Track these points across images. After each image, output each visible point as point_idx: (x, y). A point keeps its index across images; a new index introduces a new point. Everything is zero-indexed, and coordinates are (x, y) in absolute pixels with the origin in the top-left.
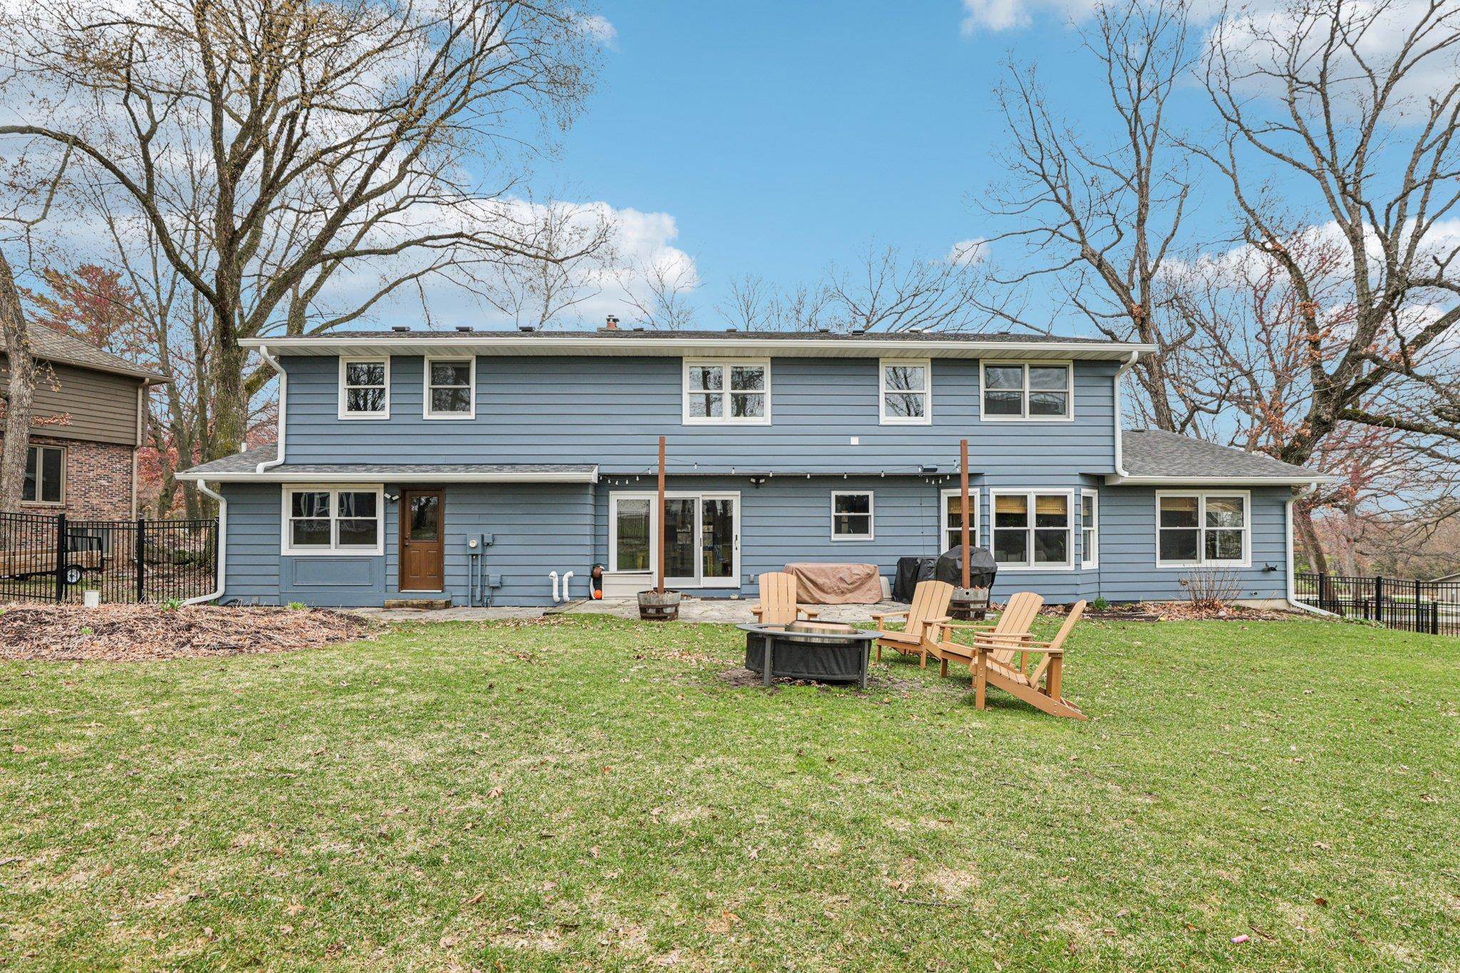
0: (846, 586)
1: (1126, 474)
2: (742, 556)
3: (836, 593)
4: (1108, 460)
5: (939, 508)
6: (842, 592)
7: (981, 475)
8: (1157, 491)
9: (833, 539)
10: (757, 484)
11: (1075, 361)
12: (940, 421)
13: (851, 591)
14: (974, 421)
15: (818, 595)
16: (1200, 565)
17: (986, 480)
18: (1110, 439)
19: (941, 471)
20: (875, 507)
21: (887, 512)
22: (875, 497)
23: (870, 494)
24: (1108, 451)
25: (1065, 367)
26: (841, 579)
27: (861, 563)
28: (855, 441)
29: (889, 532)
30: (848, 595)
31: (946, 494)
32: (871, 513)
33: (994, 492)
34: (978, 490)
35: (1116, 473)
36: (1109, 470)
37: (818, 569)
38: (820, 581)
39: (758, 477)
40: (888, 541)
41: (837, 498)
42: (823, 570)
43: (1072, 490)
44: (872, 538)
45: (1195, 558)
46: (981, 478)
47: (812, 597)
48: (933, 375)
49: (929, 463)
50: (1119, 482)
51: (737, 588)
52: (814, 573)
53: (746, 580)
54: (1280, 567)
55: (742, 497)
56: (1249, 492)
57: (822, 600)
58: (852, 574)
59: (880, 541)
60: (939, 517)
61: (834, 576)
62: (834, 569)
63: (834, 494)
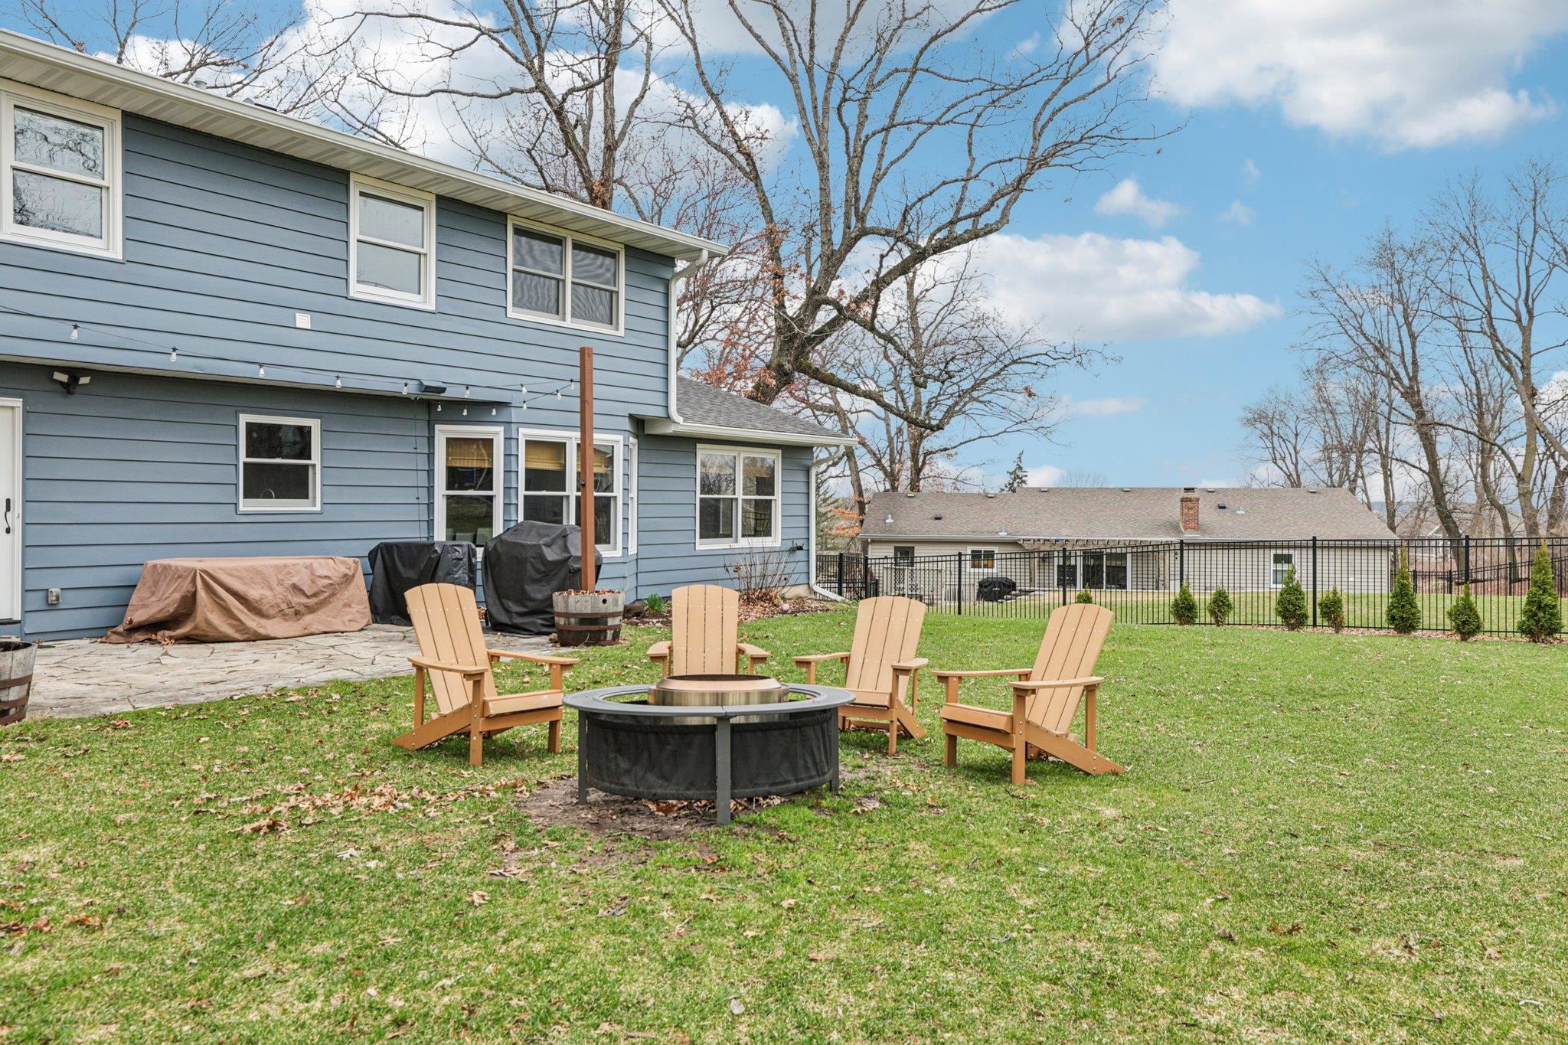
0: (305, 600)
1: (679, 419)
2: (25, 547)
3: (284, 615)
4: (659, 399)
5: (431, 456)
6: (297, 613)
7: (505, 405)
8: (698, 446)
9: (242, 508)
10: (69, 388)
11: (629, 249)
12: (448, 306)
13: (311, 610)
14: (495, 314)
15: (252, 622)
16: (735, 546)
17: (514, 415)
18: (661, 368)
19: (451, 393)
20: (323, 449)
21: (346, 460)
22: (323, 431)
23: (314, 424)
24: (658, 384)
25: (613, 255)
26: (296, 588)
27: (329, 555)
28: (303, 320)
29: (347, 496)
30: (308, 618)
31: (443, 433)
32: (316, 458)
33: (525, 433)
34: (500, 429)
35: (668, 417)
36: (659, 412)
37: (247, 569)
38: (254, 593)
39: (74, 372)
40: (347, 513)
41: (250, 427)
42: (258, 572)
43: (620, 437)
44: (318, 508)
45: (730, 536)
46: (505, 411)
47: (241, 626)
48: (438, 225)
49: (432, 377)
50: (670, 430)
51: (10, 622)
52: (240, 578)
53: (38, 602)
54: (805, 548)
55: (26, 413)
56: (780, 452)
57: (262, 631)
58: (314, 577)
59: (332, 513)
60: (430, 473)
61: (280, 583)
62: (278, 569)
63: (244, 419)
